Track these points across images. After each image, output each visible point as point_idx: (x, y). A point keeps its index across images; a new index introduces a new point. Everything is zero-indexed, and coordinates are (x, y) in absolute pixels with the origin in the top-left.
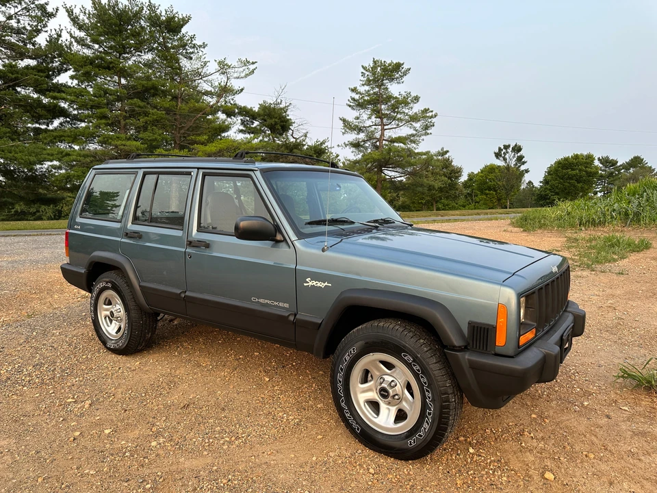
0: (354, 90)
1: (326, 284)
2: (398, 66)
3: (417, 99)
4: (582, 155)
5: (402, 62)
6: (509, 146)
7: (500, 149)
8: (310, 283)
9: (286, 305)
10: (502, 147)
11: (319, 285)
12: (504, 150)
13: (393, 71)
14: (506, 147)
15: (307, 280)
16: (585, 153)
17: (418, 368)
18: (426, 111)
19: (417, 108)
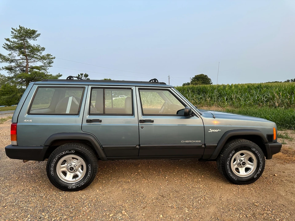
0: (8, 40)
1: (219, 130)
2: (34, 32)
3: (43, 49)
4: (107, 79)
5: (36, 30)
6: (83, 74)
7: (79, 75)
8: (211, 131)
9: (200, 141)
10: (80, 75)
11: (215, 131)
12: (81, 76)
13: (31, 34)
14: (82, 74)
15: (210, 130)
16: (108, 79)
17: (257, 152)
18: (48, 55)
19: (44, 53)
